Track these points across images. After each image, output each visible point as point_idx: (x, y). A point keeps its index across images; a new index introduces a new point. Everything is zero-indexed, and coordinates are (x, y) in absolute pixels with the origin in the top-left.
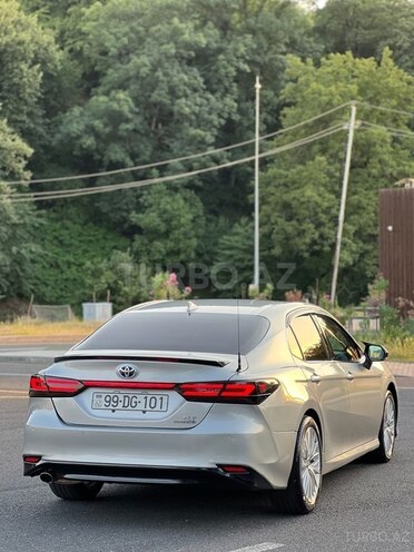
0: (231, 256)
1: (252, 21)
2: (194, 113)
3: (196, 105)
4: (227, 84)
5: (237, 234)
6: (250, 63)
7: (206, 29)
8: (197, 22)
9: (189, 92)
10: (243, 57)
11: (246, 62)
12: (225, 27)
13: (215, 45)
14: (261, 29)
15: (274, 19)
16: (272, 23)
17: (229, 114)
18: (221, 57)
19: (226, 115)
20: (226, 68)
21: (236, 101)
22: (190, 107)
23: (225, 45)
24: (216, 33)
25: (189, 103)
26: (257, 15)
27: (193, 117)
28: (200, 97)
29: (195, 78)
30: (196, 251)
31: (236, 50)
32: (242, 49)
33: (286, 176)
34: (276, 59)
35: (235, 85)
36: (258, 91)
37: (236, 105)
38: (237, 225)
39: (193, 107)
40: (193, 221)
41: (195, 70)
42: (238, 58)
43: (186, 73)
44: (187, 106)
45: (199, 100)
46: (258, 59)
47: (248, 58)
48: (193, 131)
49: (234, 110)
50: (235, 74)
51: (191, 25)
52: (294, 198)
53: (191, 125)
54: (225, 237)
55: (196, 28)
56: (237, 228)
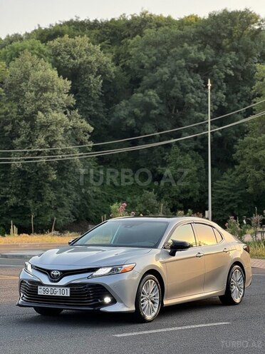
0: (221, 193)
1: (236, 43)
2: (197, 102)
3: (199, 97)
4: (219, 83)
5: (225, 179)
6: (234, 70)
7: (205, 49)
8: (200, 45)
9: (194, 89)
10: (229, 66)
11: (231, 69)
12: (218, 48)
13: (211, 59)
14: (242, 48)
15: (250, 42)
16: (249, 44)
17: (220, 102)
18: (215, 66)
19: (218, 103)
20: (218, 74)
21: (225, 94)
22: (195, 99)
23: (218, 59)
24: (212, 51)
25: (194, 96)
26: (239, 39)
27: (197, 105)
28: (201, 92)
29: (198, 80)
30: (199, 190)
31: (225, 61)
32: (229, 61)
33: (256, 142)
34: (251, 67)
35: (224, 84)
36: (209, 88)
37: (224, 96)
38: (225, 173)
39: (197, 99)
40: (198, 171)
41: (198, 75)
42: (226, 67)
43: (192, 78)
44: (193, 98)
45: (200, 94)
46: (240, 67)
47: (232, 66)
48: (197, 114)
49: (224, 100)
50: (224, 77)
51: (195, 47)
52: (261, 156)
53: (195, 110)
54: (218, 181)
55: (199, 49)
56: (226, 176)
